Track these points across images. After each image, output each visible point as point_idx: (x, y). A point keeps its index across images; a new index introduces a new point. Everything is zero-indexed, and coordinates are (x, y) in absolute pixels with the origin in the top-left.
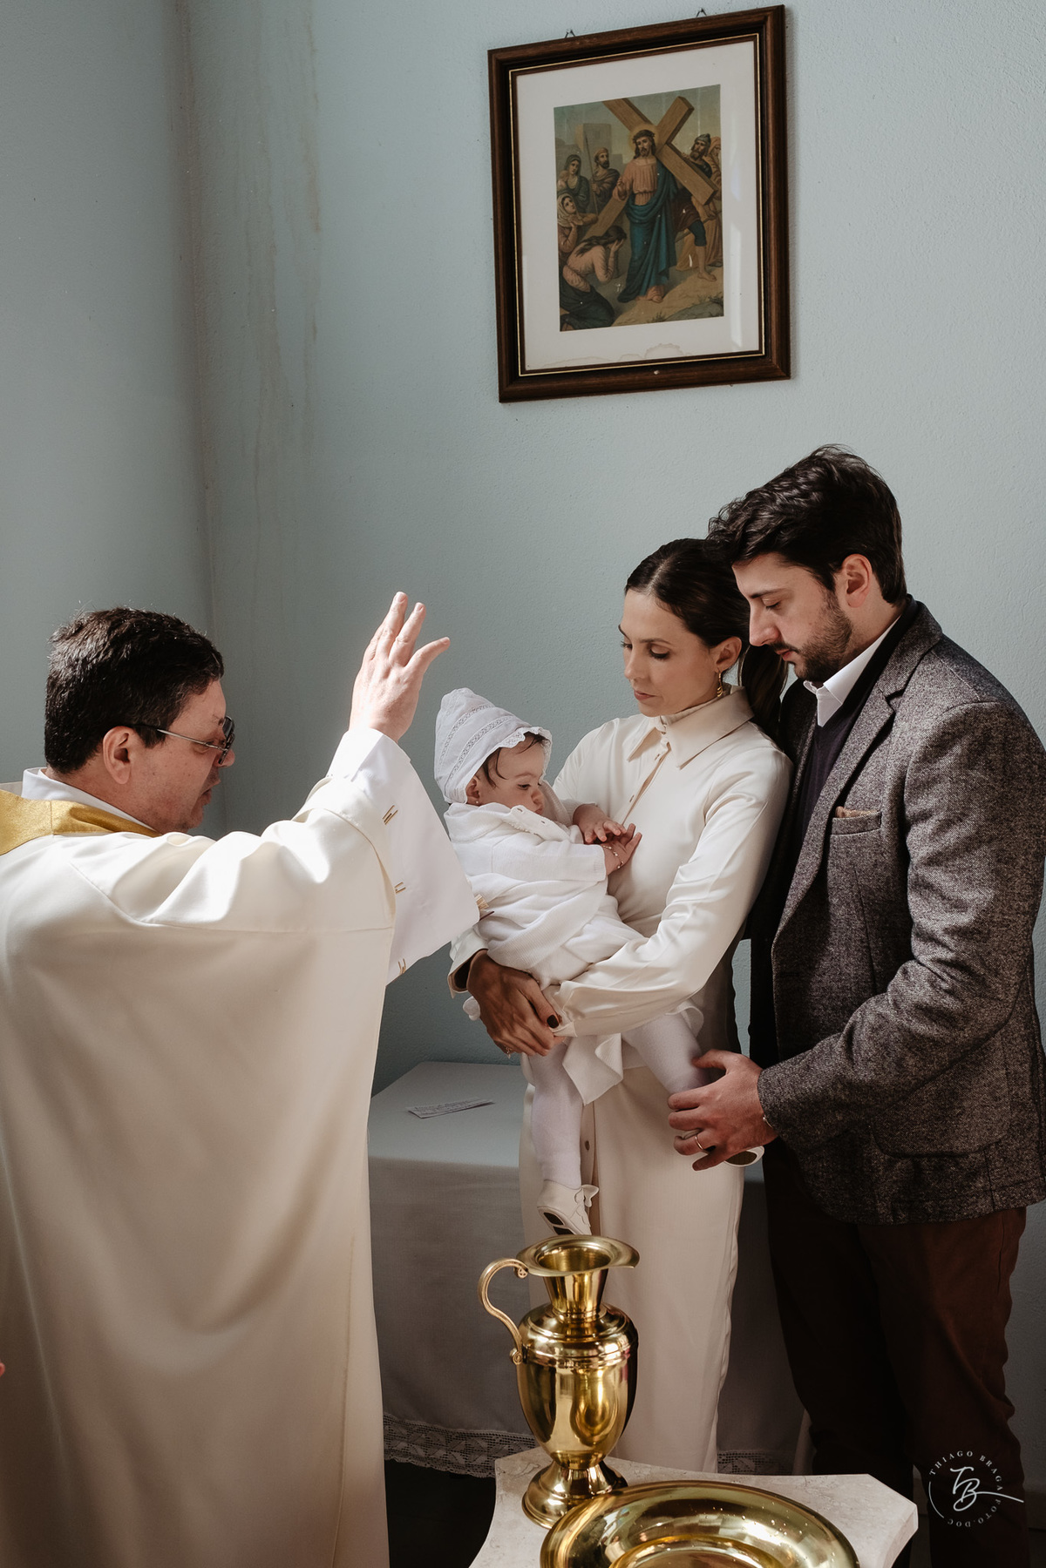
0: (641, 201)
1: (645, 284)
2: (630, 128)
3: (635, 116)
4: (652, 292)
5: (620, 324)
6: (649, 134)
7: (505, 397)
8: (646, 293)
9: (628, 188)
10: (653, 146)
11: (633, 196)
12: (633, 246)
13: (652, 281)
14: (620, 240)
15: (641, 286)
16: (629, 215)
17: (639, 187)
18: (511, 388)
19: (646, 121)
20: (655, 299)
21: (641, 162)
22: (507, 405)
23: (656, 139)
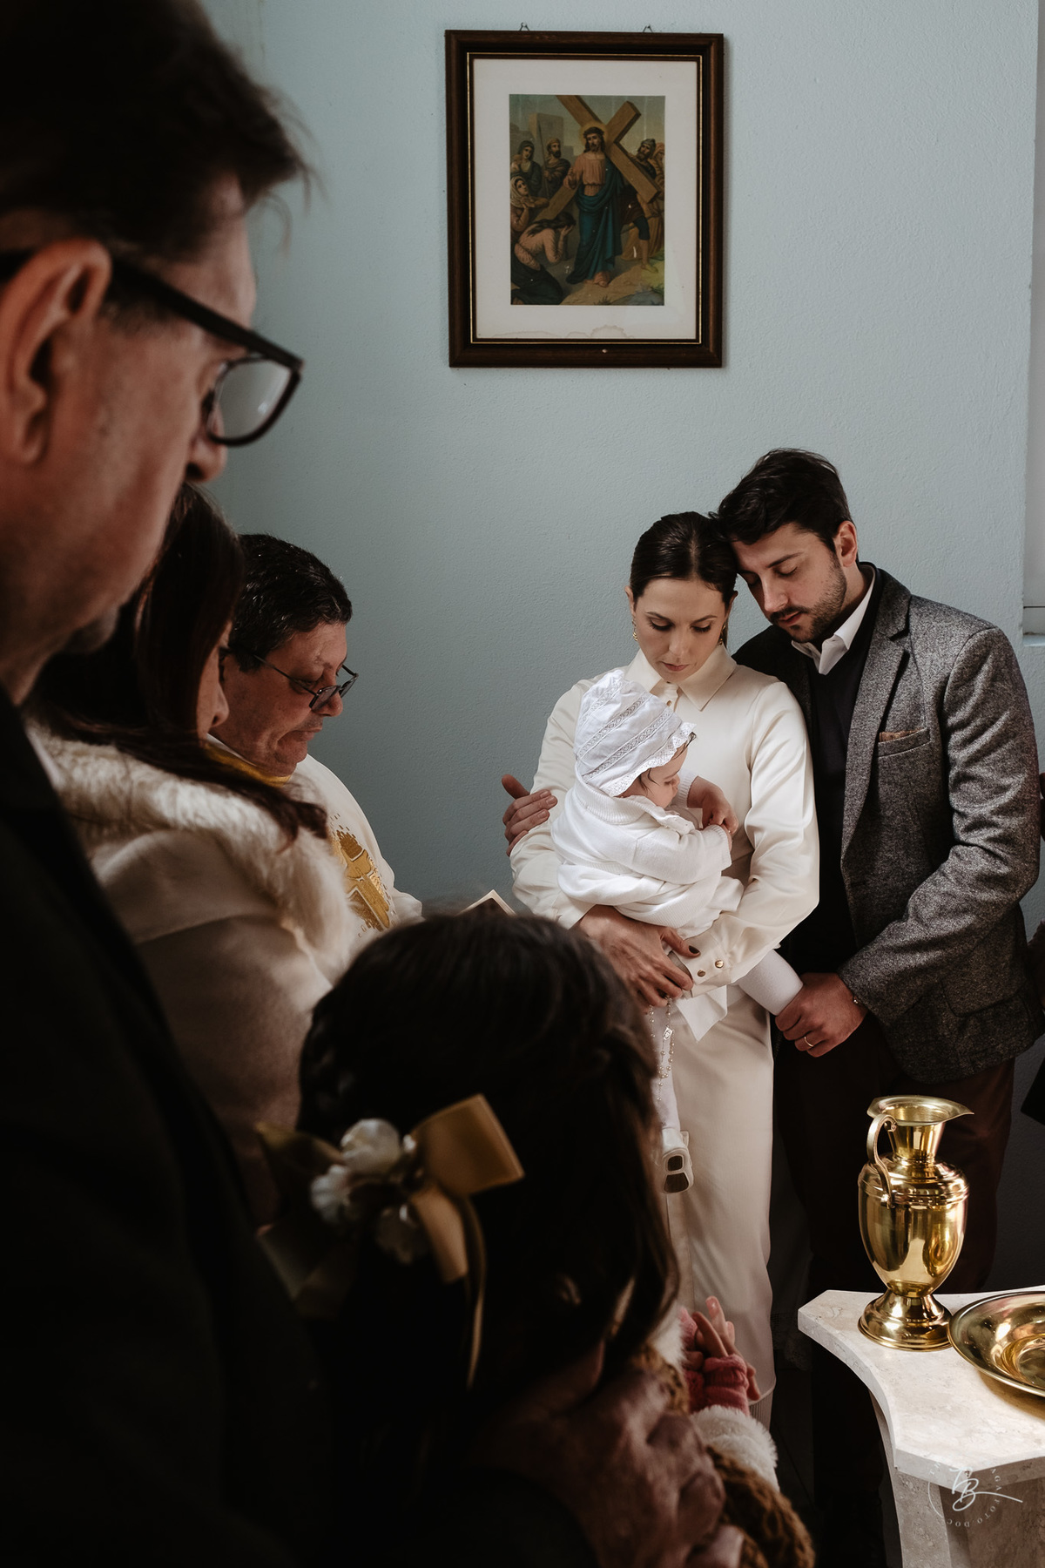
0: (589, 192)
1: (592, 270)
2: (582, 124)
3: (586, 113)
4: (598, 277)
5: (569, 304)
6: (598, 132)
7: (455, 362)
8: (593, 278)
9: (578, 178)
10: (602, 143)
11: (583, 187)
12: (581, 232)
13: (599, 268)
14: (569, 226)
15: (588, 270)
16: (578, 204)
17: (589, 178)
18: (461, 354)
19: (596, 119)
20: (601, 283)
21: (591, 156)
22: (456, 369)
23: (605, 137)
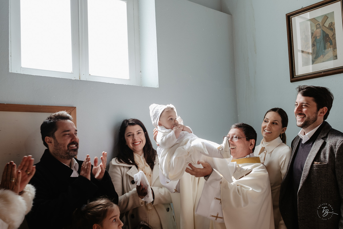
0: (318, 38)
1: (320, 55)
2: (315, 24)
3: (316, 21)
4: (321, 56)
5: (315, 64)
6: (319, 24)
7: (292, 81)
8: (320, 57)
9: (315, 36)
10: (320, 26)
11: (316, 37)
12: (317, 47)
13: (321, 54)
14: (314, 47)
15: (319, 56)
16: (316, 41)
17: (318, 35)
18: (292, 79)
19: (318, 22)
20: (322, 57)
21: (318, 30)
22: (292, 83)
23: (321, 25)
